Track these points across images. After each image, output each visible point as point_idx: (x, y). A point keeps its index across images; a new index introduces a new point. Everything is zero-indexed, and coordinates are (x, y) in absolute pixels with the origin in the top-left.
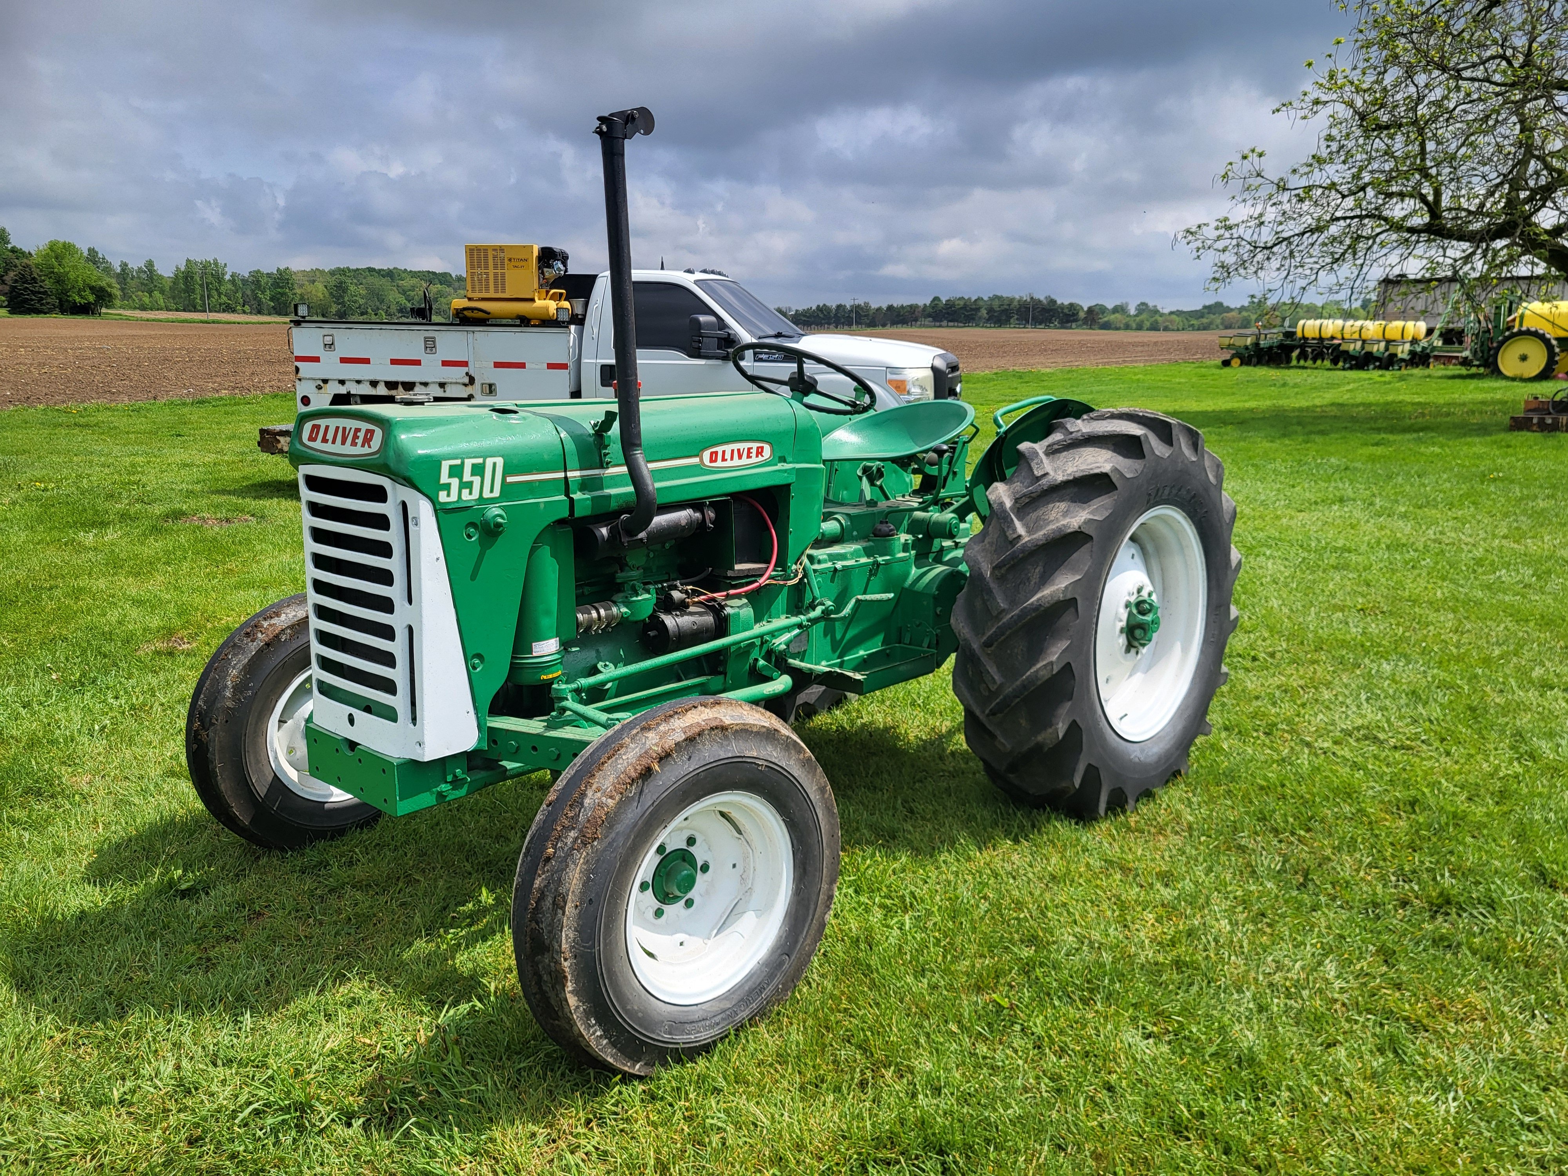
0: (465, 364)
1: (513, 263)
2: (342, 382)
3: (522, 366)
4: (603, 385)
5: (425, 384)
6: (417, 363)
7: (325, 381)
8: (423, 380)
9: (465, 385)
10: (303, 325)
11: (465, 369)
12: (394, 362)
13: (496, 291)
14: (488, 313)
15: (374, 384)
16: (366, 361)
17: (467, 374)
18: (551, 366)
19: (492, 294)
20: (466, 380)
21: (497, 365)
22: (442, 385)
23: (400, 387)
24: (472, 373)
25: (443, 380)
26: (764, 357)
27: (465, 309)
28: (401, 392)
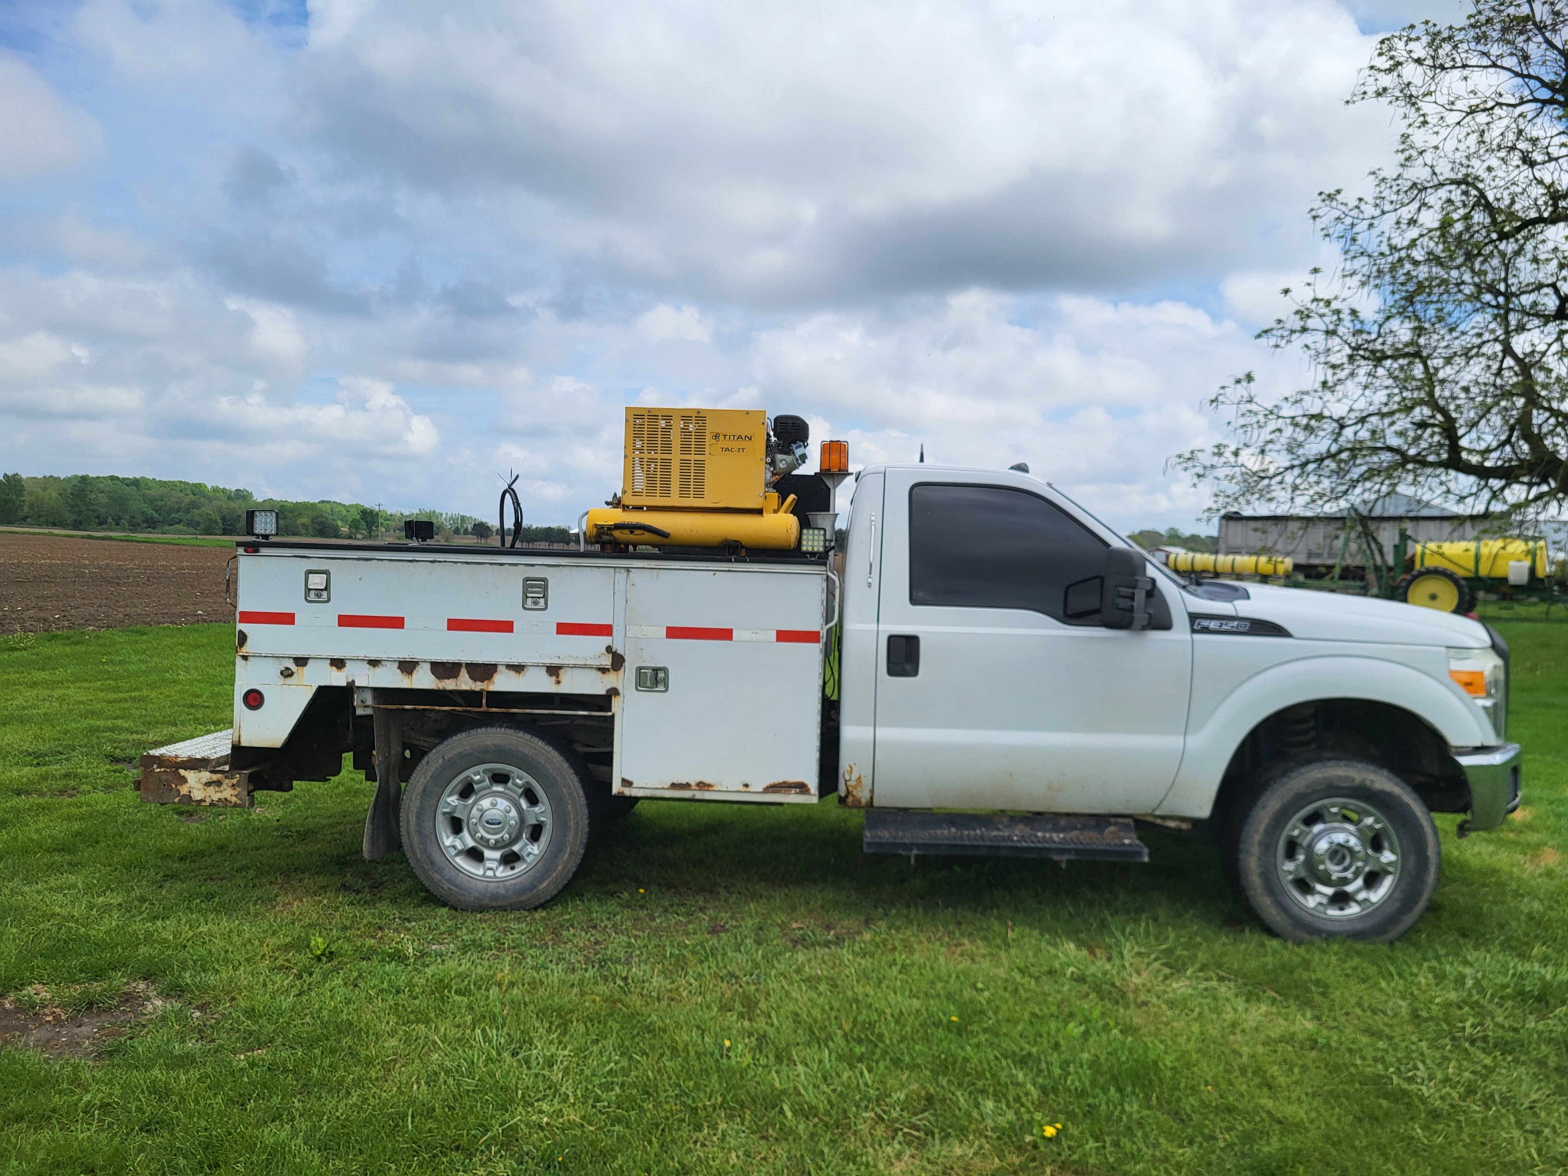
0: (605, 630)
1: (723, 443)
2: (338, 663)
3: (725, 634)
4: (891, 672)
5: (518, 668)
6: (506, 627)
7: (301, 661)
8: (515, 661)
9: (603, 670)
10: (264, 551)
11: (605, 641)
12: (455, 625)
13: (684, 492)
14: (664, 535)
15: (408, 667)
16: (397, 623)
17: (609, 649)
18: (784, 636)
19: (675, 500)
20: (607, 661)
21: (673, 633)
22: (553, 670)
23: (464, 673)
24: (619, 648)
25: (556, 661)
26: (1213, 625)
27: (618, 527)
28: (464, 683)
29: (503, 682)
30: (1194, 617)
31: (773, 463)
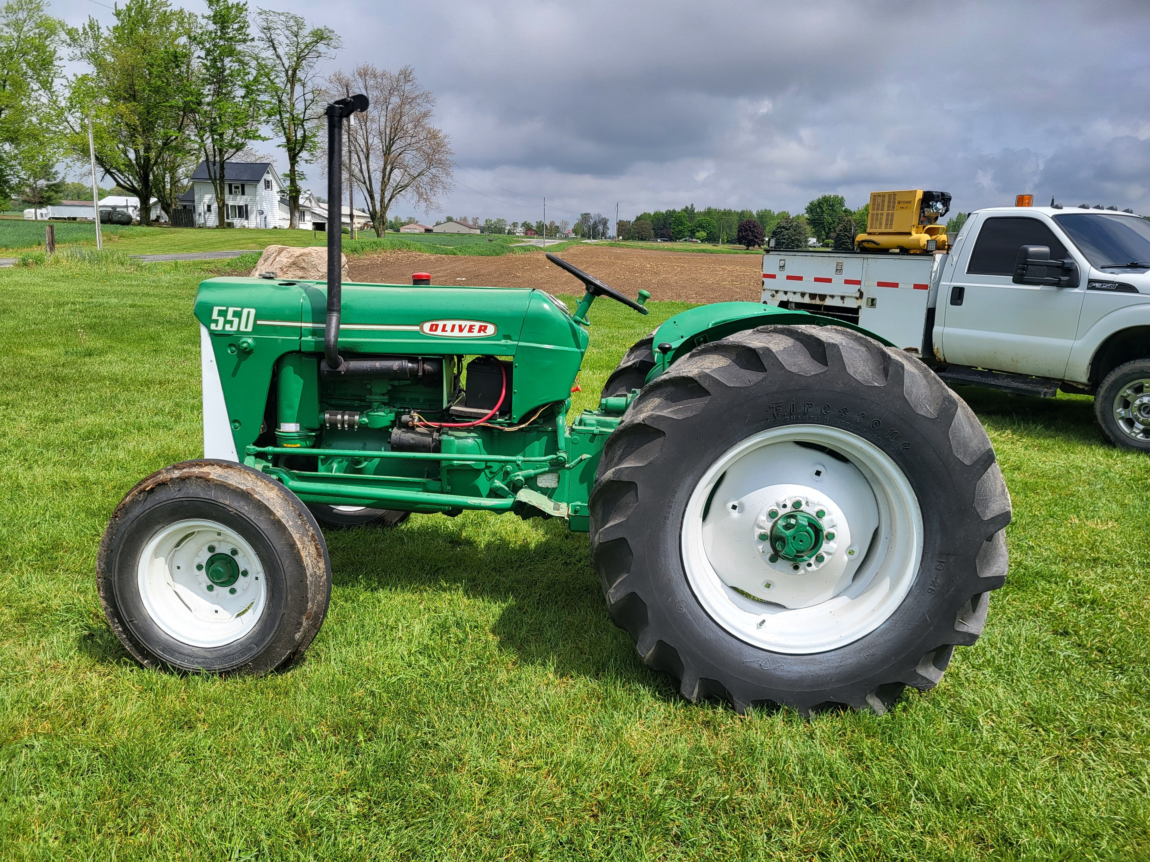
0: (858, 283)
1: (901, 205)
2: (786, 293)
3: (896, 285)
4: (952, 303)
5: (832, 297)
6: (829, 281)
7: (777, 292)
8: (832, 294)
9: (857, 299)
10: (771, 253)
11: (858, 287)
12: (817, 280)
13: (886, 227)
14: (878, 244)
15: (803, 295)
16: (800, 278)
17: (859, 290)
18: (917, 287)
19: (883, 230)
20: (858, 295)
21: (880, 284)
22: (843, 298)
23: (818, 298)
24: (862, 290)
25: (843, 294)
26: (1097, 285)
27: (863, 241)
28: (817, 302)
29: (828, 302)
30: (1091, 281)
31: (924, 212)
